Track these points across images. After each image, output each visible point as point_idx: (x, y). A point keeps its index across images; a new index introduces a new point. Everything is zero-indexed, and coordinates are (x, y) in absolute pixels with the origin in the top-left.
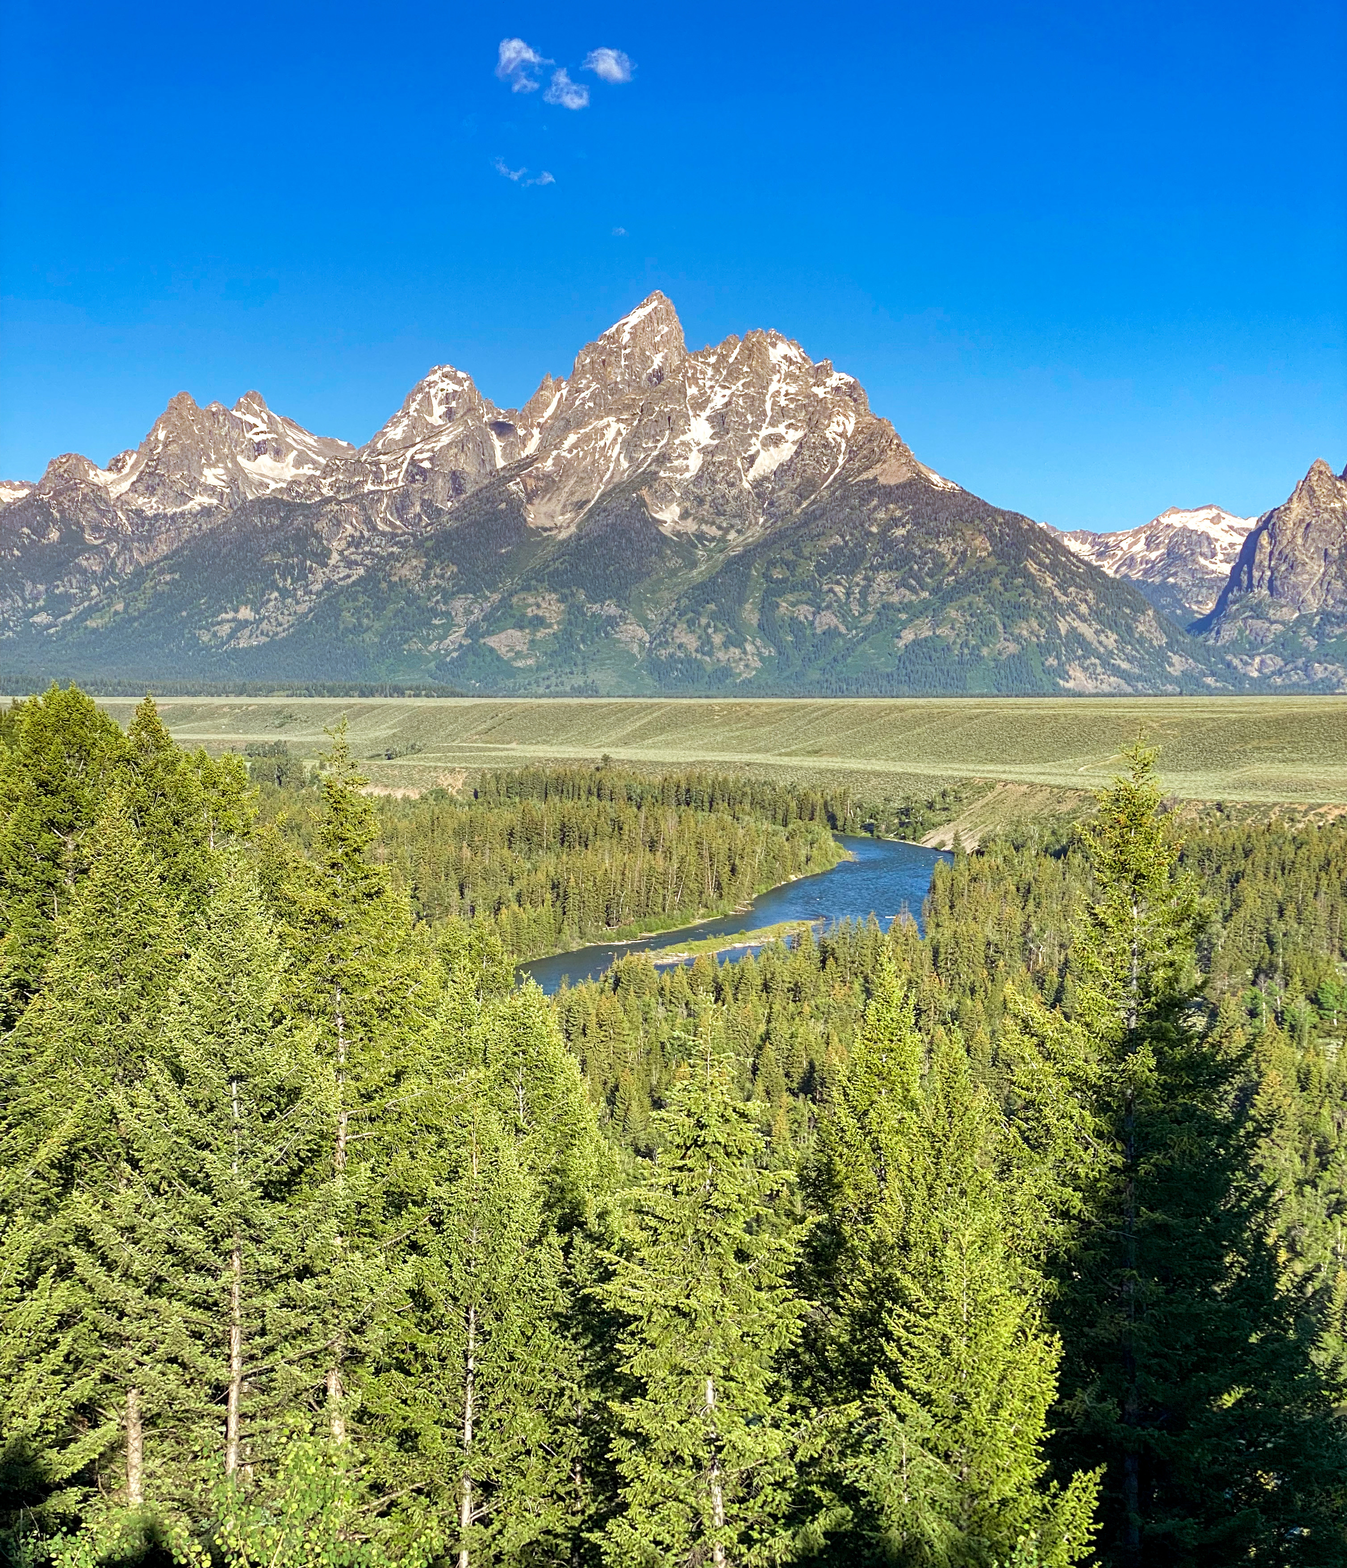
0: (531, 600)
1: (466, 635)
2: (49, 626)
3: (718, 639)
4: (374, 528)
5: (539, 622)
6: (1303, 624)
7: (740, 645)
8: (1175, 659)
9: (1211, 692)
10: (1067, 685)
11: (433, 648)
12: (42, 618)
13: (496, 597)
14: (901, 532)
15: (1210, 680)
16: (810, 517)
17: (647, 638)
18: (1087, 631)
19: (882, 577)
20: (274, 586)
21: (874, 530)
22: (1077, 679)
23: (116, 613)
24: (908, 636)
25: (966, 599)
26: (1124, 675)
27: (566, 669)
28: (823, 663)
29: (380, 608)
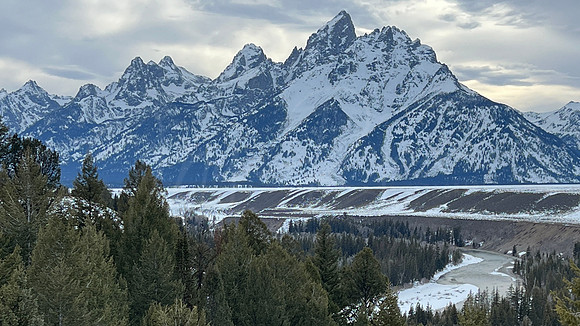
0: (289, 145)
1: (262, 160)
3: (372, 161)
4: (221, 114)
7: (382, 163)
10: (528, 180)
13: (274, 143)
14: (452, 113)
18: (537, 156)
20: (177, 140)
21: (441, 112)
22: (533, 177)
23: (109, 152)
25: (482, 143)
26: (554, 175)
27: (306, 174)
28: (419, 171)
29: (224, 148)
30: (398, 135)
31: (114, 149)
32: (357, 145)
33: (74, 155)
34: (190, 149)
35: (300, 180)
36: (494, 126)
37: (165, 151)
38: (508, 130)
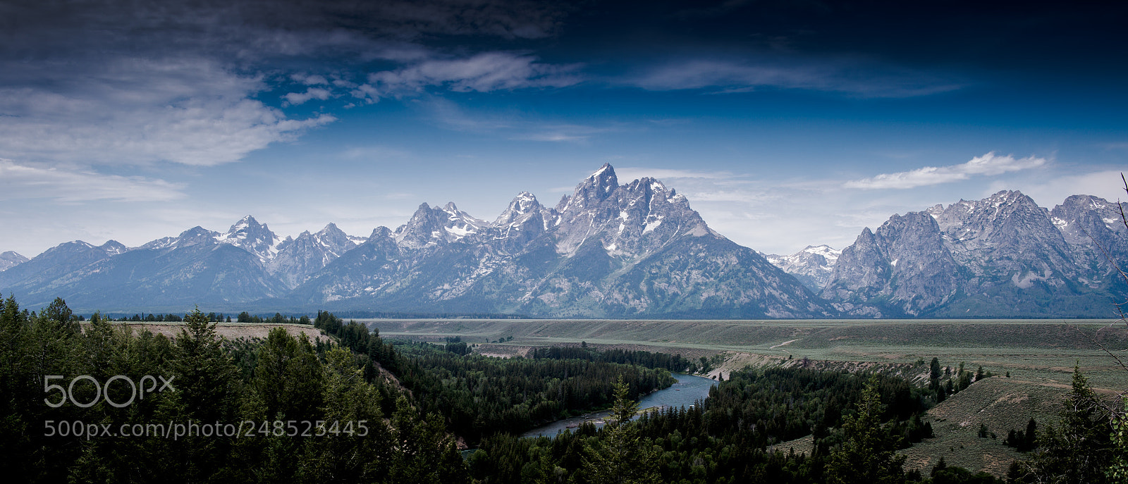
0: (557, 281)
1: (532, 295)
2: (372, 292)
3: (630, 296)
4: (497, 254)
5: (560, 290)
6: (861, 292)
7: (639, 299)
8: (811, 305)
9: (823, 317)
10: (768, 315)
11: (519, 300)
12: (368, 289)
13: (544, 280)
14: (702, 255)
15: (825, 313)
16: (666, 249)
17: (603, 296)
18: (776, 293)
19: (694, 272)
20: (458, 276)
21: (692, 254)
22: (772, 312)
23: (397, 287)
24: (705, 295)
25: (728, 281)
26: (791, 311)
27: (571, 308)
28: (672, 306)
29: (499, 285)
30: (654, 274)
31: (402, 284)
32: (617, 282)
33: (367, 289)
34: (469, 284)
35: (566, 312)
36: (738, 267)
37: (446, 286)
38: (751, 271)
